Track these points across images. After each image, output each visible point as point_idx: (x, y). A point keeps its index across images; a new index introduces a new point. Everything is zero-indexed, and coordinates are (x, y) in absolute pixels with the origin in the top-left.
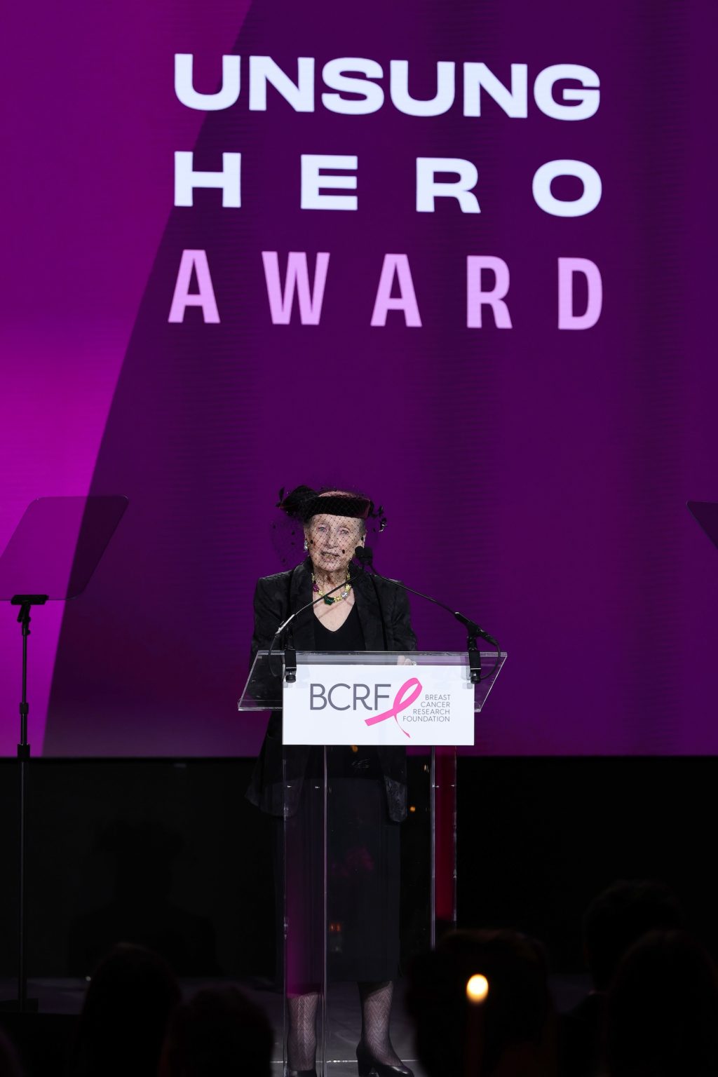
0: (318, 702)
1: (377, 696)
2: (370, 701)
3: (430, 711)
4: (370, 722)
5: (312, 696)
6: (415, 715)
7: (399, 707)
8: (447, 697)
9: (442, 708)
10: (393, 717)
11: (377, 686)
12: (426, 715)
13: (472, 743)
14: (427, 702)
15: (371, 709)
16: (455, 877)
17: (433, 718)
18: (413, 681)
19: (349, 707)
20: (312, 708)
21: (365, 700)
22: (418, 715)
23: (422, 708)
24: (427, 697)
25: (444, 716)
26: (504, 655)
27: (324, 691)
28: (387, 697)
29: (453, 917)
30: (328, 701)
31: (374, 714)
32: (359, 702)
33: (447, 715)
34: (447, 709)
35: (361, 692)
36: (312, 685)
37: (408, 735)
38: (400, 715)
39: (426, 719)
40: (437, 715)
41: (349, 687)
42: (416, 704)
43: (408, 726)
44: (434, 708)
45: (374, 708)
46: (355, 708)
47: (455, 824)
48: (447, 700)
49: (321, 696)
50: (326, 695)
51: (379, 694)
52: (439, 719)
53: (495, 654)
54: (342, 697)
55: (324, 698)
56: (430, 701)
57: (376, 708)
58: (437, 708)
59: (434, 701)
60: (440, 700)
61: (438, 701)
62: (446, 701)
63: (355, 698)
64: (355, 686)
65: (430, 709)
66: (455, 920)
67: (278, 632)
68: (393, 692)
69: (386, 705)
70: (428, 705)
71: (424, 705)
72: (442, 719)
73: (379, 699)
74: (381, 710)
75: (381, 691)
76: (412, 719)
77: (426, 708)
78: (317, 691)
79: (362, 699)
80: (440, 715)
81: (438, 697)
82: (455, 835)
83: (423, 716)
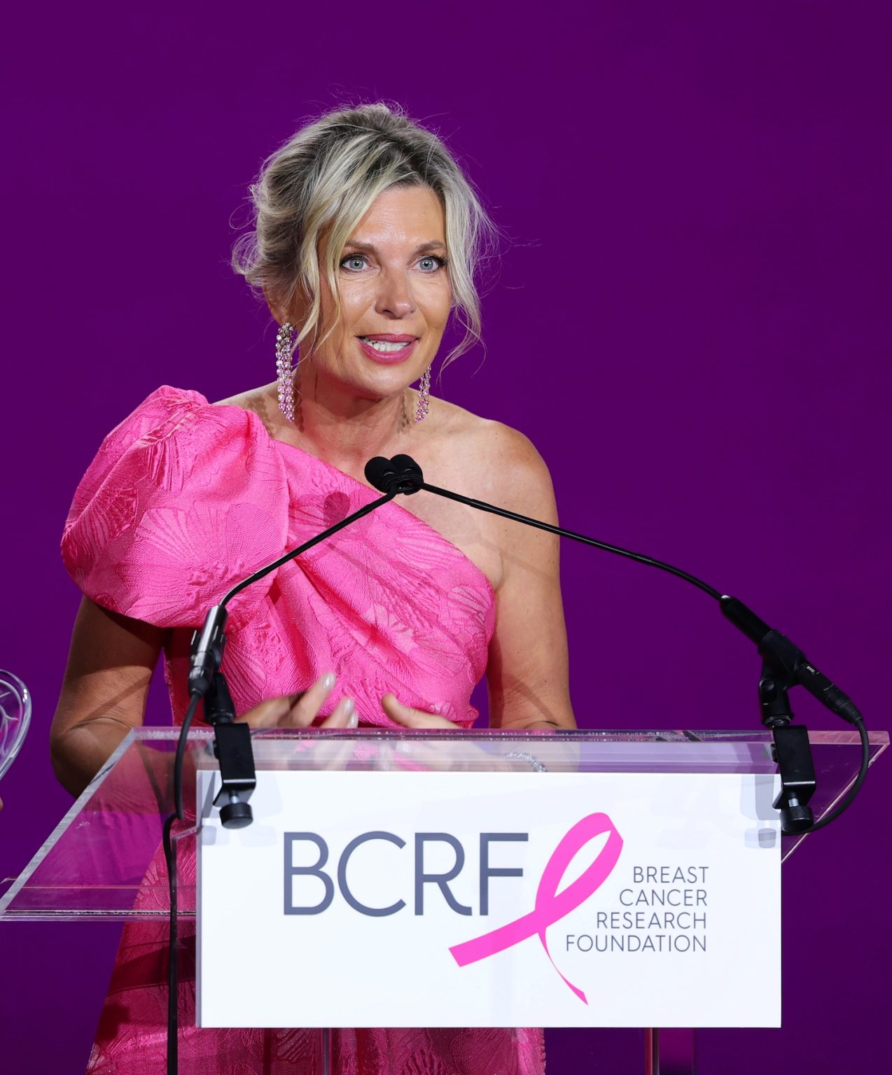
1: (486, 872)
2: (465, 888)
3: (647, 918)
4: (466, 953)
5: (289, 872)
6: (603, 932)
8: (699, 873)
9: (682, 908)
10: (535, 939)
11: (486, 839)
12: (633, 931)
13: (777, 1023)
14: (637, 888)
15: (466, 911)
17: (656, 941)
18: (596, 823)
19: (400, 905)
20: (289, 910)
21: (449, 884)
22: (610, 932)
23: (622, 909)
24: (637, 871)
25: (689, 933)
26: (881, 738)
28: (518, 872)
30: (337, 887)
31: (475, 927)
32: (431, 889)
33: (699, 931)
34: (699, 910)
35: (438, 858)
36: (288, 836)
37: (581, 995)
38: (556, 931)
39: (634, 943)
40: (667, 931)
41: (400, 843)
42: (604, 898)
43: (581, 967)
44: (659, 910)
45: (476, 909)
46: (419, 910)
48: (698, 884)
49: (315, 870)
50: (331, 869)
51: (491, 864)
52: (673, 944)
53: (850, 738)
54: (380, 874)
55: (326, 879)
56: (648, 887)
57: (484, 910)
58: (667, 907)
59: (659, 888)
60: (678, 884)
61: (668, 887)
62: (695, 887)
63: (421, 878)
64: (421, 838)
65: (648, 911)
68: (534, 856)
69: (514, 900)
70: (642, 898)
71: (628, 897)
72: (682, 944)
73: (492, 881)
74: (500, 917)
75: (500, 855)
76: (594, 942)
77: (633, 909)
78: (305, 854)
79: (441, 881)
80: (678, 932)
81: (672, 872)
83: (627, 933)
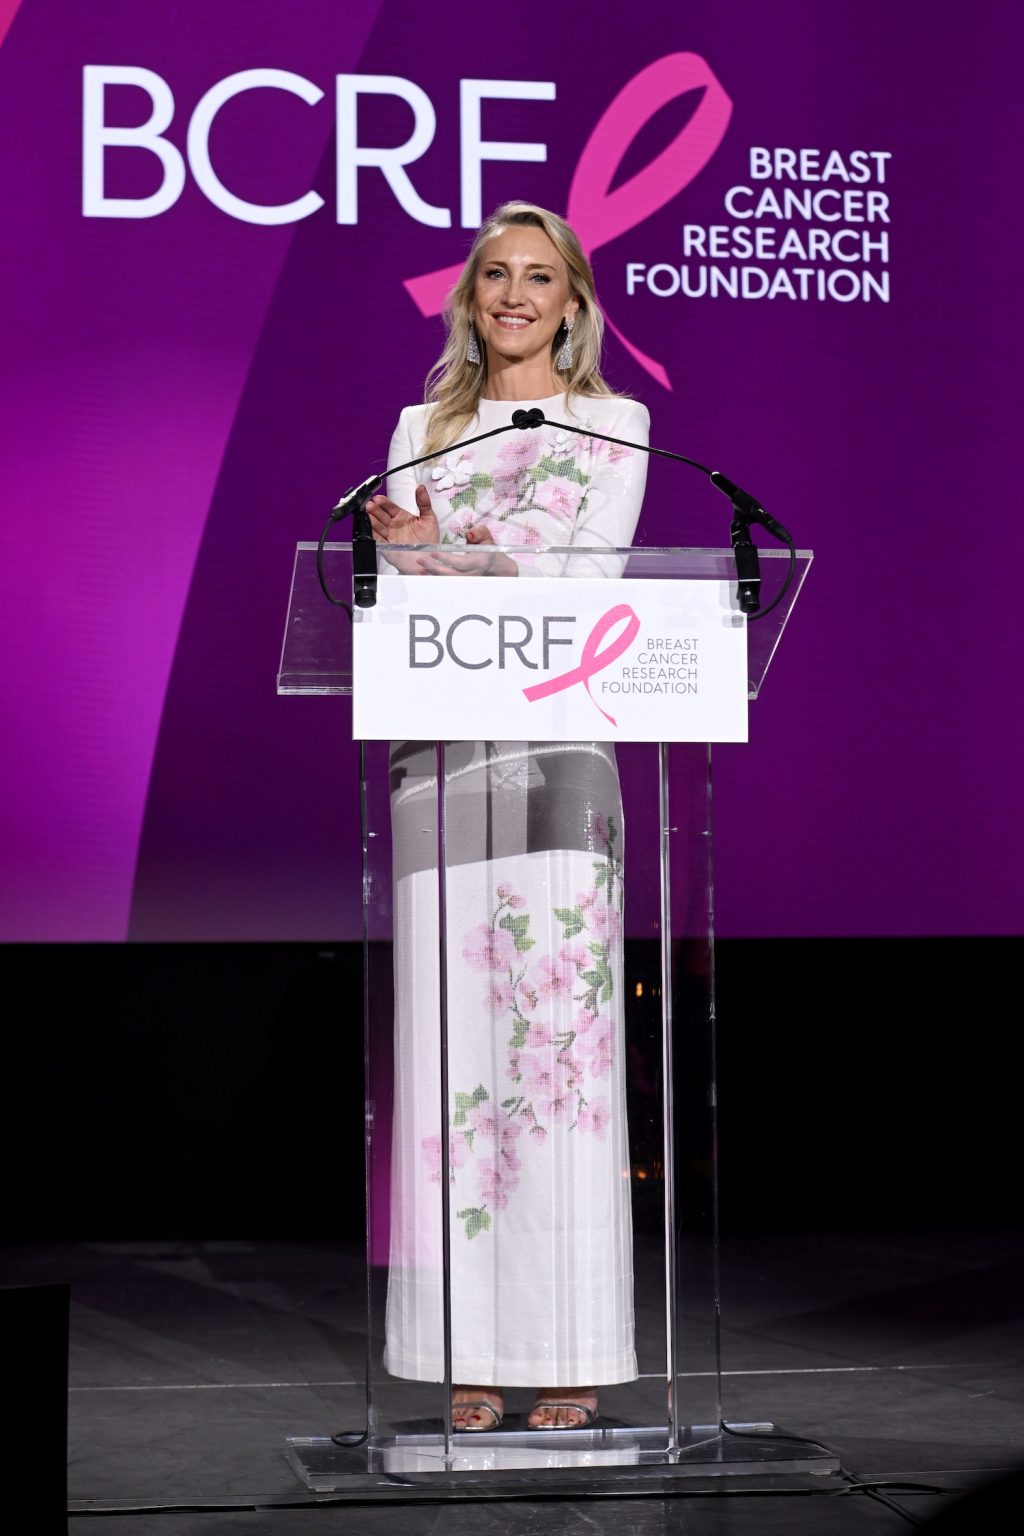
0: (425, 652)
1: (547, 642)
2: (533, 651)
3: (657, 672)
4: (533, 694)
5: (413, 640)
6: (627, 681)
7: (592, 664)
8: (692, 643)
9: (681, 666)
10: (580, 684)
11: (547, 620)
12: (648, 680)
13: (743, 739)
14: (650, 653)
15: (534, 666)
16: (713, 1017)
17: (663, 687)
18: (622, 611)
19: (489, 662)
20: (413, 664)
21: (523, 649)
22: (632, 681)
23: (641, 666)
24: (650, 642)
25: (686, 682)
26: (808, 555)
27: (437, 632)
28: (569, 642)
30: (446, 650)
31: (541, 676)
32: (510, 653)
33: (692, 680)
34: (693, 667)
35: (515, 632)
36: (412, 617)
37: (612, 721)
38: (595, 680)
39: (648, 688)
40: (671, 680)
41: (489, 622)
42: (627, 658)
43: (613, 703)
44: (666, 667)
45: (541, 665)
46: (502, 665)
47: (711, 911)
48: (692, 651)
49: (431, 639)
50: (442, 638)
51: (551, 636)
52: (675, 688)
54: (475, 642)
55: (438, 645)
56: (657, 652)
57: (546, 666)
58: (671, 665)
59: (665, 653)
60: (678, 650)
61: (671, 652)
62: (689, 652)
63: (503, 645)
64: (502, 619)
65: (657, 668)
67: (339, 506)
68: (580, 633)
69: (567, 659)
70: (653, 659)
71: (643, 659)
72: (681, 688)
73: (552, 647)
74: (558, 669)
75: (557, 631)
76: (621, 687)
77: (648, 666)
78: (424, 629)
79: (517, 647)
80: (678, 680)
81: (674, 643)
82: (711, 933)
83: (643, 681)
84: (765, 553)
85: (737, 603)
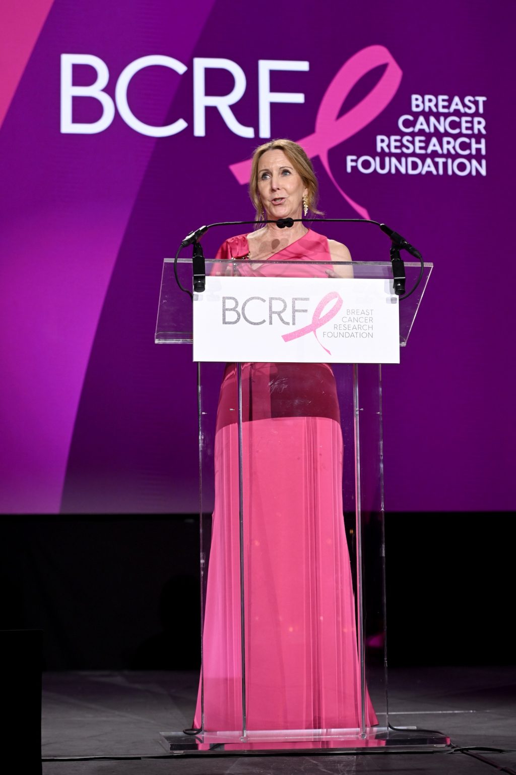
0: (231, 316)
1: (294, 311)
2: (287, 316)
3: (352, 327)
4: (287, 338)
5: (225, 310)
6: (336, 331)
7: (318, 322)
8: (370, 312)
9: (365, 323)
10: (312, 333)
11: (294, 300)
12: (347, 331)
13: (398, 362)
14: (348, 317)
15: (288, 324)
16: (383, 509)
17: (355, 335)
18: (334, 295)
19: (264, 321)
20: (225, 322)
21: (282, 315)
22: (339, 331)
23: (343, 323)
24: (348, 311)
25: (367, 332)
26: (430, 265)
27: (237, 306)
28: (306, 311)
29: (382, 553)
30: (242, 315)
31: (291, 329)
32: (275, 316)
33: (370, 331)
34: (370, 324)
35: (277, 306)
36: (224, 298)
37: (328, 352)
38: (319, 331)
39: (347, 335)
40: (359, 331)
41: (264, 301)
42: (336, 320)
43: (328, 343)
44: (356, 324)
45: (291, 323)
46: (271, 323)
47: (381, 454)
48: (370, 316)
49: (234, 309)
50: (239, 309)
51: (297, 308)
52: (361, 335)
54: (256, 311)
55: (237, 312)
56: (352, 316)
57: (294, 324)
58: (359, 323)
60: (363, 315)
61: (359, 316)
62: (368, 316)
63: (271, 312)
64: (271, 299)
65: (352, 324)
66: (384, 555)
67: (185, 239)
68: (312, 307)
69: (304, 320)
70: (350, 320)
71: (345, 320)
72: (364, 335)
73: (297, 314)
74: (299, 326)
75: (299, 305)
76: (333, 335)
77: (347, 324)
78: (230, 304)
79: (279, 314)
80: (363, 331)
81: (360, 311)
82: (382, 466)
83: (345, 331)
84: (407, 264)
85: (394, 290)
